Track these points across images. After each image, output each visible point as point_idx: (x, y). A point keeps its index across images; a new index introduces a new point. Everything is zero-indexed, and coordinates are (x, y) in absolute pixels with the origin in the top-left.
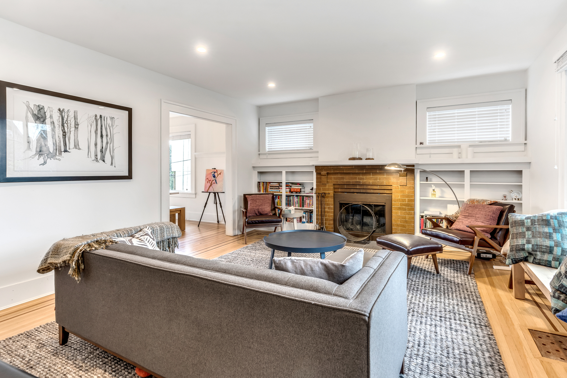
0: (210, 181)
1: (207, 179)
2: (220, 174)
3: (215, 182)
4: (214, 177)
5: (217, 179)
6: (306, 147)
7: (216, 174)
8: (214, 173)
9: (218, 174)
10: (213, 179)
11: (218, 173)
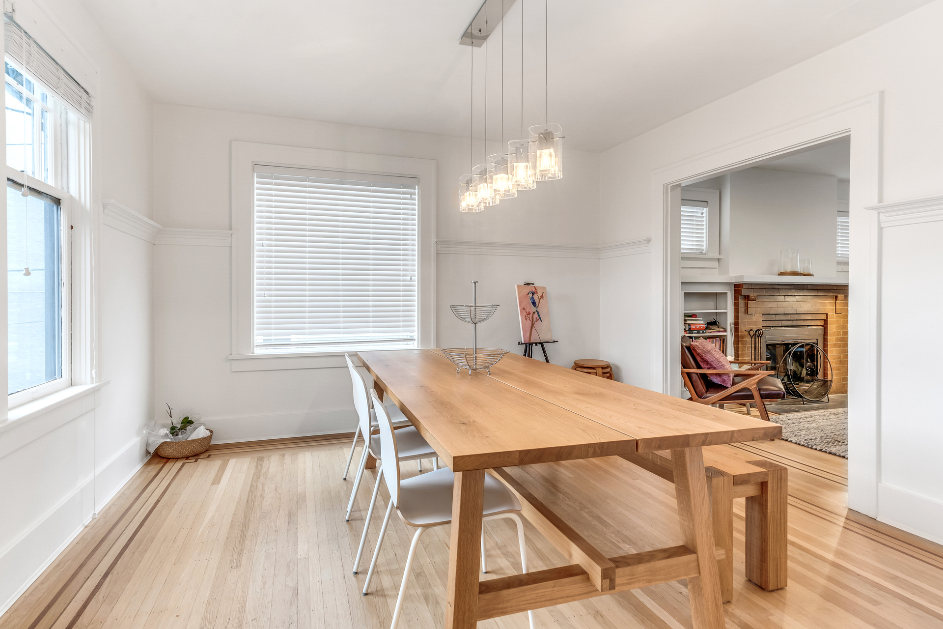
0: (529, 314)
1: (524, 309)
2: (542, 297)
3: (538, 318)
4: (534, 303)
5: (539, 310)
6: (693, 249)
7: (535, 297)
8: (533, 294)
9: (539, 297)
10: (534, 309)
11: (540, 294)
